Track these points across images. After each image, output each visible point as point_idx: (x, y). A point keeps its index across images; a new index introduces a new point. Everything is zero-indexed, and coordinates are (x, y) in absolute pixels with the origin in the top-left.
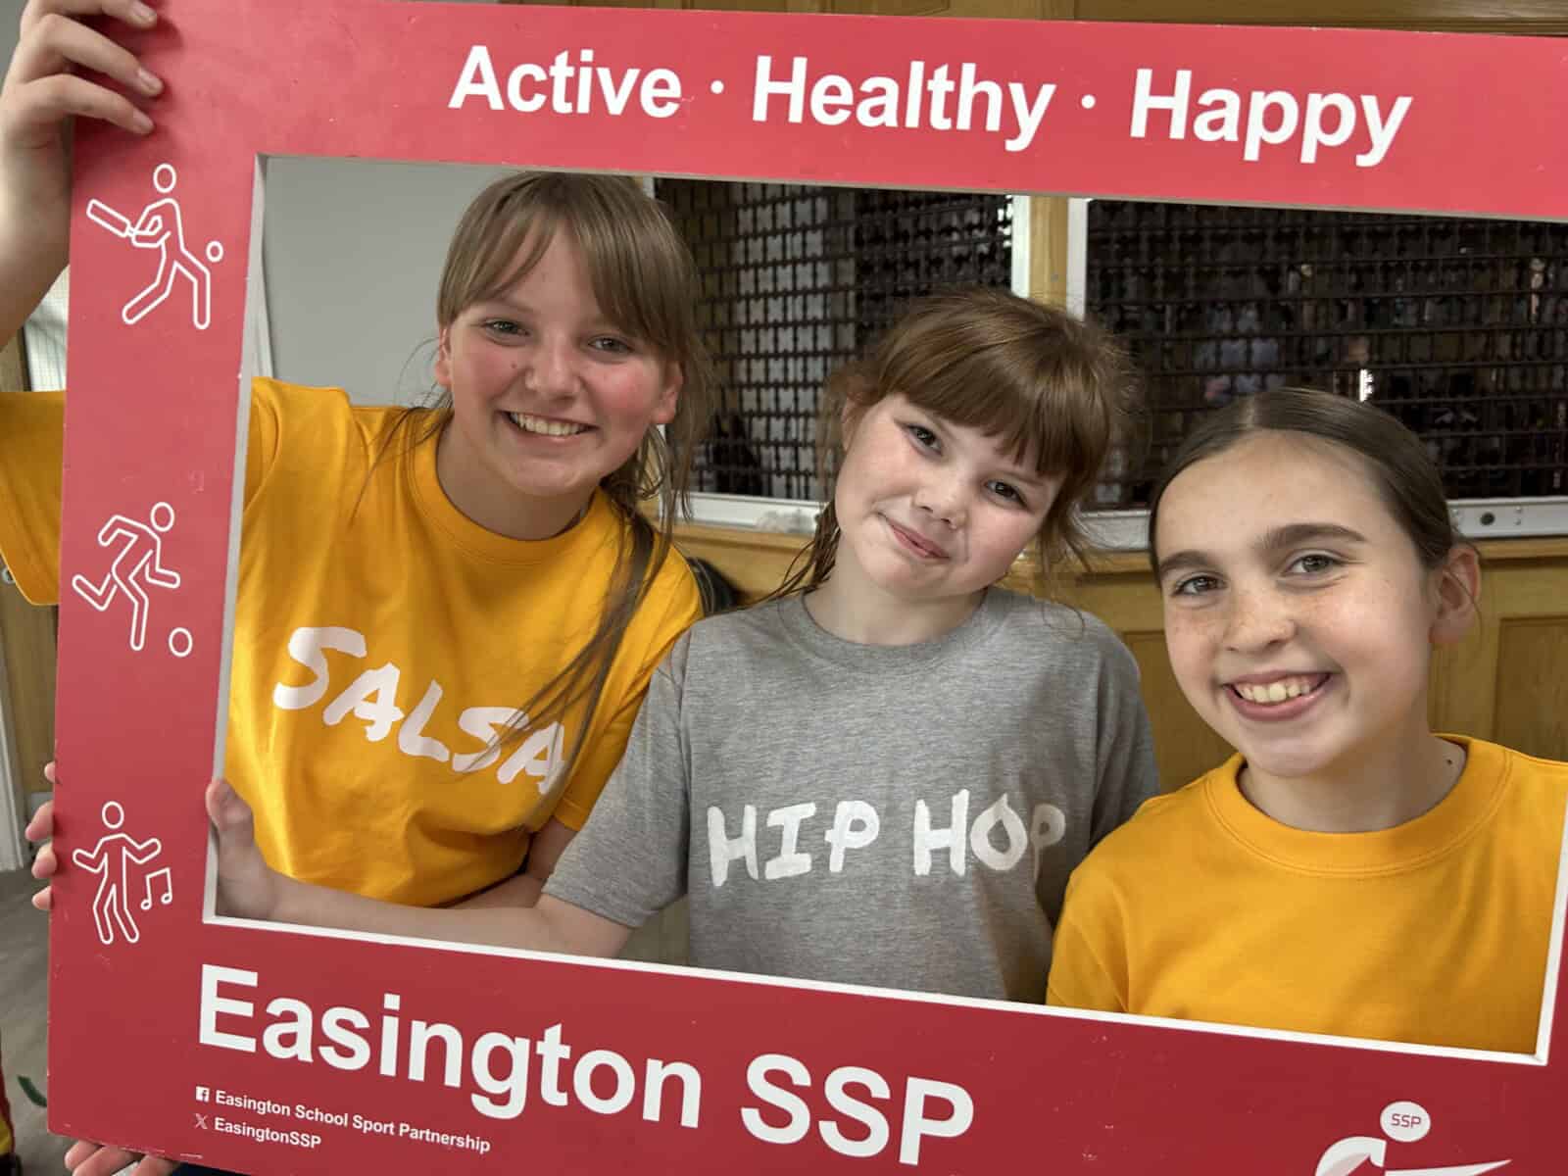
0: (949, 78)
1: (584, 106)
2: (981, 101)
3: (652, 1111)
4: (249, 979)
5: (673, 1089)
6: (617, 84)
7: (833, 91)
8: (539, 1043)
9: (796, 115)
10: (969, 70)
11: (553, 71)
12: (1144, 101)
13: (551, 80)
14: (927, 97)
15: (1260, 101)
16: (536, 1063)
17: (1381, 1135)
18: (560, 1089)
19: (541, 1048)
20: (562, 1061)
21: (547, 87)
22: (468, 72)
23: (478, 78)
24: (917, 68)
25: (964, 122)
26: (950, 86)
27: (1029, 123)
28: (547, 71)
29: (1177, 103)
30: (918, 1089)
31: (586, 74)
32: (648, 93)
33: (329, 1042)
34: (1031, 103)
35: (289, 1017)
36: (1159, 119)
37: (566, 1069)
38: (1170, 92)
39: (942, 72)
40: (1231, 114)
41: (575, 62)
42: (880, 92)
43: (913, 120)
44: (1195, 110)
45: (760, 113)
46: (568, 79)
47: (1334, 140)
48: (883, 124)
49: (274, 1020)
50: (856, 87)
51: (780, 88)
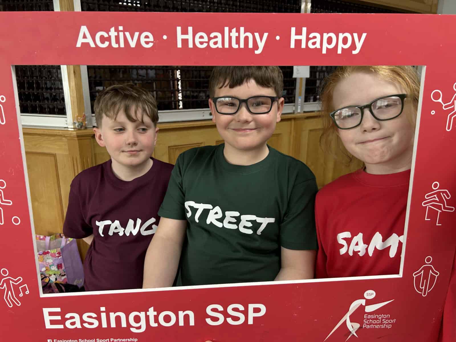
0: (236, 32)
1: (122, 45)
2: (246, 39)
3: (181, 323)
4: (58, 310)
5: (186, 317)
6: (132, 38)
7: (201, 37)
9: (191, 45)
10: (242, 29)
11: (110, 34)
12: (294, 37)
13: (110, 37)
14: (230, 38)
15: (326, 36)
16: (147, 318)
17: (364, 298)
18: (155, 322)
19: (148, 313)
20: (155, 316)
21: (109, 39)
22: (81, 35)
23: (85, 37)
24: (227, 29)
25: (242, 46)
26: (237, 34)
27: (261, 45)
28: (108, 34)
29: (303, 37)
30: (251, 307)
31: (121, 34)
32: (143, 40)
33: (85, 322)
34: (261, 40)
35: (73, 318)
36: (298, 42)
37: (156, 318)
38: (301, 34)
39: (234, 30)
40: (318, 40)
41: (117, 30)
42: (216, 37)
43: (227, 46)
44: (308, 39)
45: (179, 45)
46: (116, 36)
47: (346, 47)
48: (218, 47)
49: (68, 319)
50: (208, 36)
51: (185, 37)
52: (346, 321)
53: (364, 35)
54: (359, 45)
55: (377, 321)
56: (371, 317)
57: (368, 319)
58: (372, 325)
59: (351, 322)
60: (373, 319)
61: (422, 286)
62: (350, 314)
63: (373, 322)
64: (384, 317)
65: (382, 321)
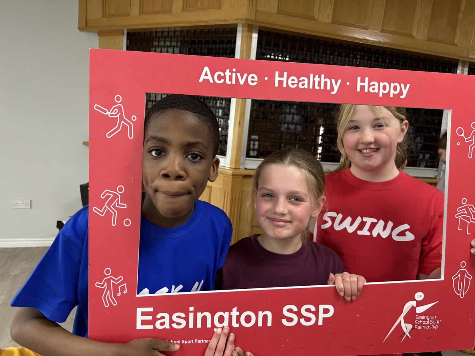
0: (319, 78)
1: (234, 82)
2: (326, 83)
3: (260, 324)
4: (151, 309)
5: (265, 317)
6: (242, 78)
7: (293, 80)
8: (231, 313)
9: (285, 85)
10: (323, 76)
11: (226, 73)
12: (359, 84)
13: (225, 76)
14: (314, 82)
15: (382, 84)
16: (230, 317)
17: (415, 300)
18: (237, 323)
19: (232, 313)
20: (237, 316)
21: (224, 77)
22: (204, 73)
23: (206, 74)
24: (312, 75)
25: (322, 88)
26: (319, 79)
27: (336, 88)
28: (224, 74)
29: (366, 84)
30: (322, 307)
31: (234, 74)
32: (250, 80)
33: (174, 322)
34: (336, 84)
35: (163, 318)
36: (362, 87)
37: (238, 318)
38: (364, 82)
39: (317, 76)
40: (376, 87)
41: (231, 71)
42: (303, 80)
43: (311, 87)
44: (369, 86)
45: (276, 85)
46: (229, 76)
47: (396, 93)
48: (305, 88)
49: (158, 319)
50: (298, 79)
51: (281, 79)
52: (400, 322)
53: (408, 85)
54: (405, 92)
55: (426, 321)
56: (421, 318)
57: (419, 320)
58: (422, 326)
59: (405, 323)
60: (422, 320)
61: (460, 289)
62: (404, 315)
63: (423, 322)
64: (431, 318)
65: (430, 322)
